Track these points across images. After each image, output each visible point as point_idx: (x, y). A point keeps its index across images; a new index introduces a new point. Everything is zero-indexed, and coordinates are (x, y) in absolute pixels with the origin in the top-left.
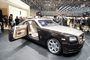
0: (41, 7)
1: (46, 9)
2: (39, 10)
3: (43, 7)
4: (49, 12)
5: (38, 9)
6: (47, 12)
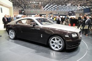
0: (25, 4)
1: (30, 7)
2: (23, 8)
3: (27, 4)
4: (33, 10)
5: (21, 6)
6: (31, 10)
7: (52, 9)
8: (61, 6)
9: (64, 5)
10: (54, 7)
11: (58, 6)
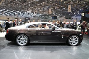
7: (8, 14)
8: (19, 12)
9: (22, 11)
10: (11, 13)
11: (15, 11)
